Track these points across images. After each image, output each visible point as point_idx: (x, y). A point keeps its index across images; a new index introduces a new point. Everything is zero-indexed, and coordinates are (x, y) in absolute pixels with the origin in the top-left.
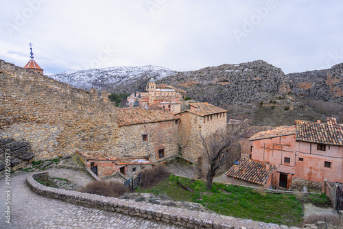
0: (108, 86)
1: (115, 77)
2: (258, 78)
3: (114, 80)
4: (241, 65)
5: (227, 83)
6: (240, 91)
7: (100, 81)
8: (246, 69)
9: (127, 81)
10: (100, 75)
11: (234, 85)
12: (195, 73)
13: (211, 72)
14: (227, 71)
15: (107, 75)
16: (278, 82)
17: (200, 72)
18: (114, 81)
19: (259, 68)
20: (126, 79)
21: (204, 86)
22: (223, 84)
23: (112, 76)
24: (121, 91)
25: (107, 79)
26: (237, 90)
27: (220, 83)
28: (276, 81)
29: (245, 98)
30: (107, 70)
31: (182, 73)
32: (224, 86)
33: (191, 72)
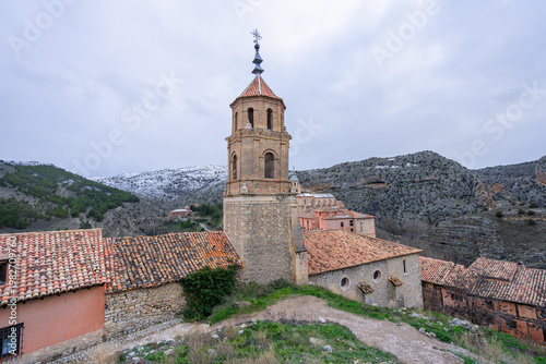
0: (189, 194)
1: (198, 180)
2: (432, 177)
3: (198, 184)
4: (398, 158)
5: (381, 186)
6: (406, 198)
7: (176, 186)
8: (408, 164)
9: (217, 185)
10: (175, 178)
11: (396, 189)
12: (326, 171)
13: (352, 169)
14: (378, 167)
15: (187, 177)
16: (468, 182)
17: (334, 169)
18: (197, 185)
19: (429, 162)
20: (215, 183)
21: (344, 191)
22: (375, 186)
23: (194, 179)
24: (209, 200)
25: (186, 183)
26: (402, 195)
27: (370, 186)
28: (464, 180)
29: (417, 208)
30: (185, 170)
31: (306, 173)
32: (378, 190)
33: (319, 171)
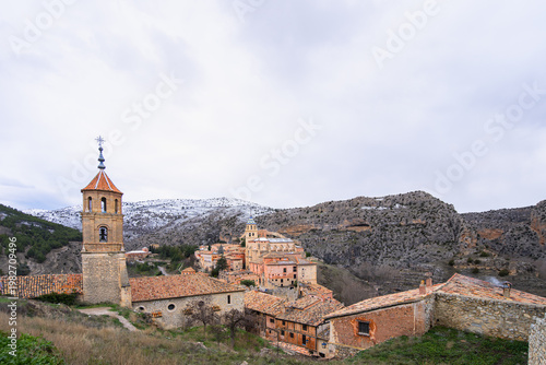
0: (151, 232)
1: (161, 217)
2: (419, 221)
3: (161, 221)
4: (387, 198)
5: (365, 229)
6: (389, 242)
7: (135, 223)
8: (397, 206)
9: (184, 223)
10: (134, 213)
11: (379, 233)
12: (308, 210)
13: (336, 209)
14: (364, 208)
15: (148, 212)
16: (454, 227)
17: (316, 209)
18: (161, 223)
19: (419, 205)
20: (182, 221)
21: (325, 234)
22: (359, 229)
23: (156, 215)
24: (174, 240)
25: (147, 220)
26: (385, 240)
27: (353, 229)
28: (450, 225)
29: (399, 253)
30: (145, 204)
31: (285, 211)
32: (361, 234)
33: (301, 210)
